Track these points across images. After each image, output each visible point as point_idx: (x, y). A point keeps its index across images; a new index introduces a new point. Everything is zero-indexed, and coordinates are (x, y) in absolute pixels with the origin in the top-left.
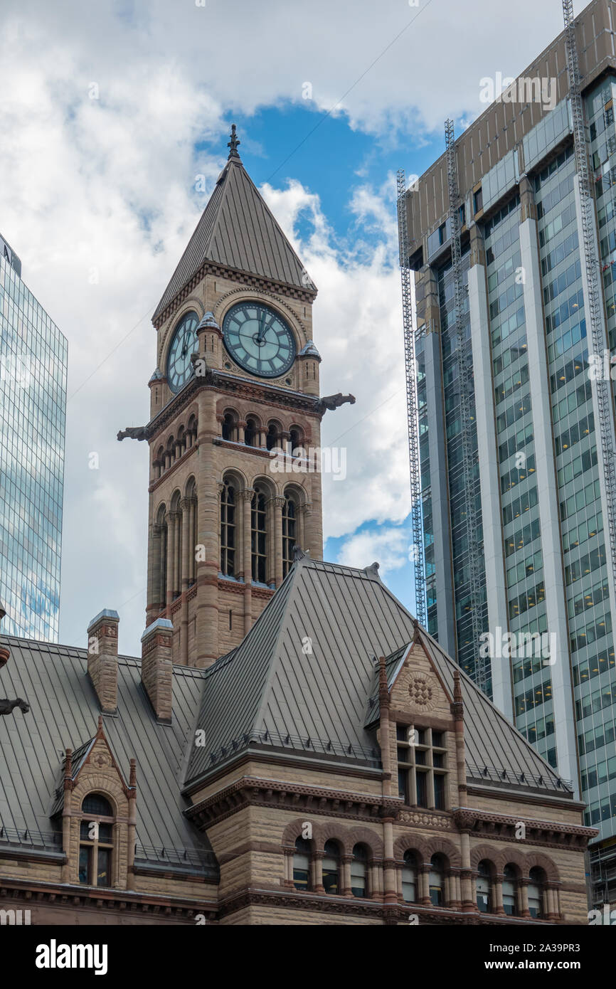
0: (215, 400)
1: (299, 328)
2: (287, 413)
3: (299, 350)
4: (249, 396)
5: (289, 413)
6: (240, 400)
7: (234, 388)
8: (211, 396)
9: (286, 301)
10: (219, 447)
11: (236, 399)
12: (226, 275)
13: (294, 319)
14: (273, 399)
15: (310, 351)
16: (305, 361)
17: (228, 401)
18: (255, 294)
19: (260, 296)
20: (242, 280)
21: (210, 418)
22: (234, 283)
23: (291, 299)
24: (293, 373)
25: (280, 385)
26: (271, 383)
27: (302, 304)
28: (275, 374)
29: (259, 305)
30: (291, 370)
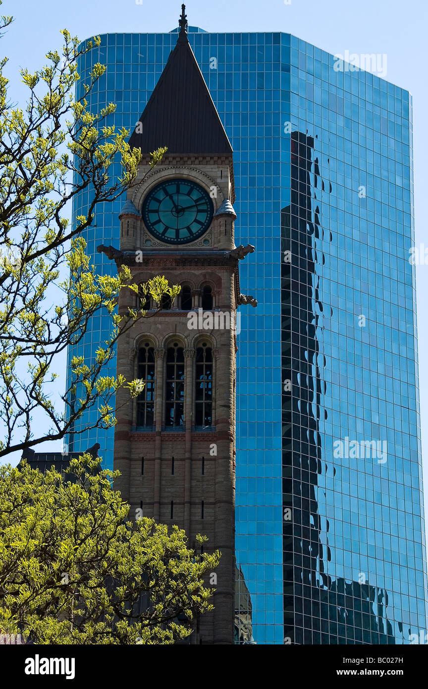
2: (197, 272)
3: (215, 212)
5: (200, 272)
9: (202, 170)
12: (144, 162)
13: (210, 184)
18: (174, 172)
21: (125, 294)
23: (208, 166)
24: (211, 233)
25: (198, 245)
26: (189, 246)
27: (218, 168)
28: (193, 237)
29: (178, 181)
30: (208, 231)
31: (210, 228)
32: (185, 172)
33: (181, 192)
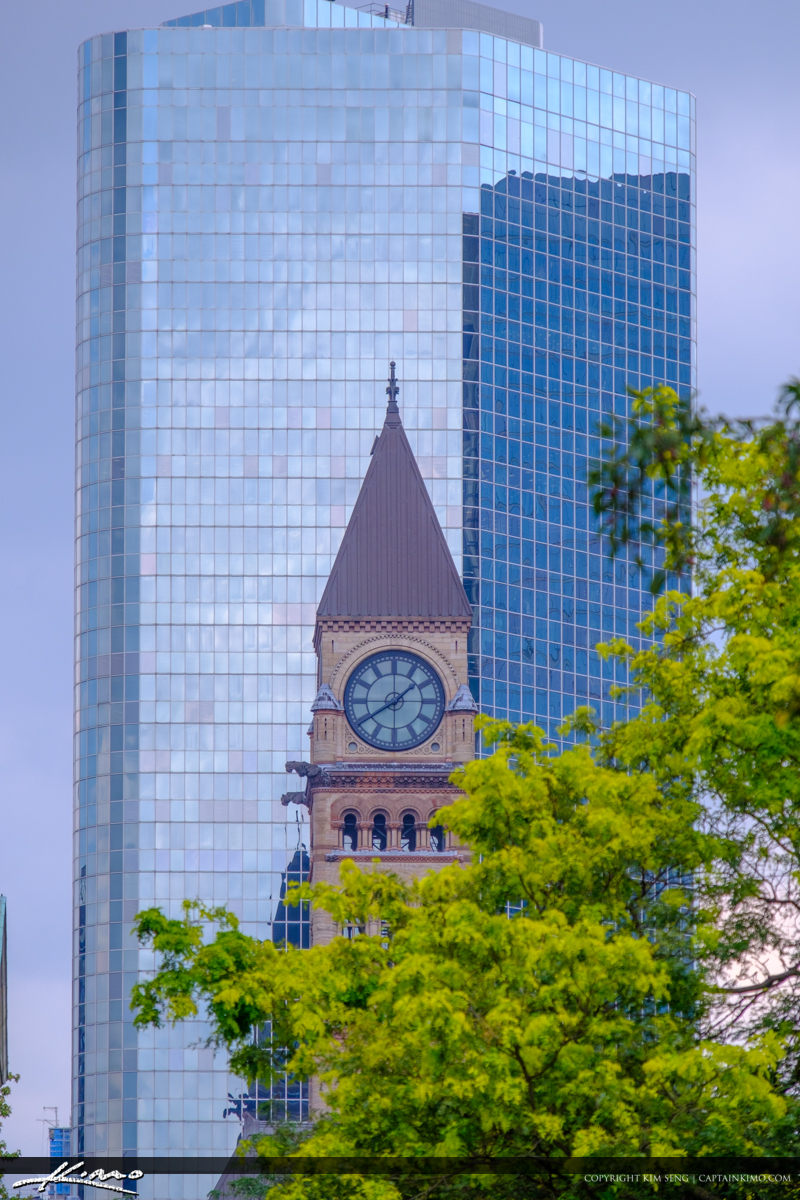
0: (329, 804)
1: (447, 672)
2: (424, 797)
3: (447, 704)
4: (375, 787)
5: (428, 796)
6: (362, 795)
7: (353, 783)
8: (324, 799)
9: (429, 640)
10: (333, 863)
11: (357, 795)
12: (346, 627)
13: (440, 662)
14: (406, 784)
15: (459, 704)
16: (454, 717)
17: (346, 800)
18: (388, 642)
19: (394, 643)
20: (368, 627)
21: (323, 828)
22: (357, 635)
23: (437, 635)
24: (441, 734)
25: (423, 754)
26: (411, 755)
27: (452, 637)
28: (416, 742)
29: (394, 654)
30: (438, 731)
31: (440, 727)
32: (403, 643)
33: (398, 672)
